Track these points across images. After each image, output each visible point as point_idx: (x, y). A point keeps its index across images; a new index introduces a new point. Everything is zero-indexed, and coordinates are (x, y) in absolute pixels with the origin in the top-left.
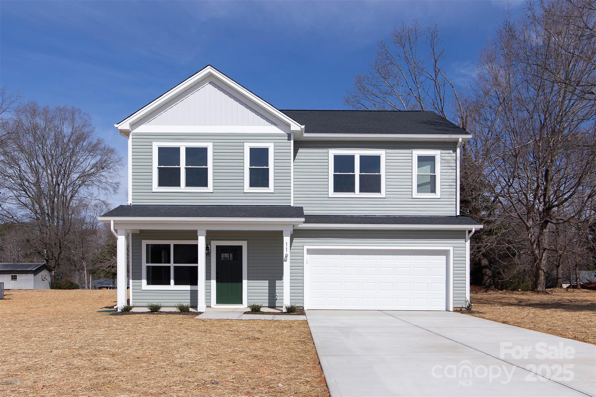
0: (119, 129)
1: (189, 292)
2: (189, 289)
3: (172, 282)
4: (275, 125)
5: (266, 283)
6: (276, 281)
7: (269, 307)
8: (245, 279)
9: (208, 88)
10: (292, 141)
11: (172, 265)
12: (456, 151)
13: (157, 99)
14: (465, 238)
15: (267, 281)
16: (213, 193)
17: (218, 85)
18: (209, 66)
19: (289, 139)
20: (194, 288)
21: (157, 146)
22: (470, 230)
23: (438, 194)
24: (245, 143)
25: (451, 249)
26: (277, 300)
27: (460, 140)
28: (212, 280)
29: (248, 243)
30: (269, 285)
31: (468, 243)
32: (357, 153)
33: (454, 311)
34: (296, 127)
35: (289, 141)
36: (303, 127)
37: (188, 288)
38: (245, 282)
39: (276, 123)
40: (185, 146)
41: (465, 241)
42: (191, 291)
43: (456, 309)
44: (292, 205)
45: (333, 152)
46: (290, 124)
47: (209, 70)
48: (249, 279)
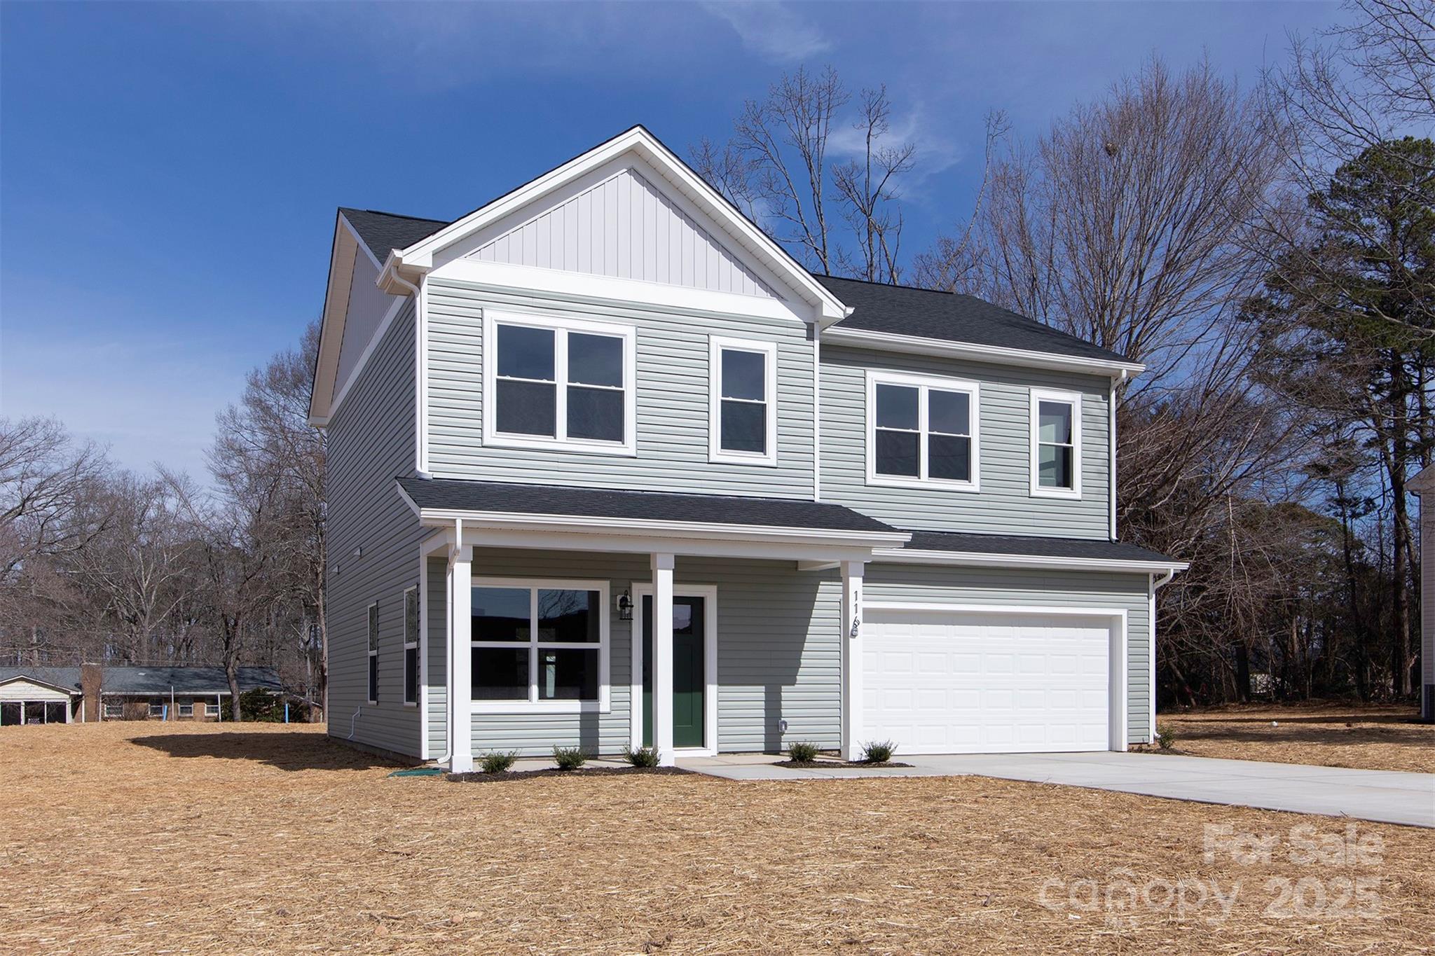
0: (404, 262)
1: (578, 717)
2: (579, 710)
3: (534, 690)
4: (780, 298)
5: (757, 693)
6: (783, 687)
7: (766, 753)
8: (712, 683)
9: (624, 181)
10: (817, 343)
11: (534, 645)
12: (1107, 397)
13: (507, 194)
14: (1147, 590)
15: (763, 688)
16: (636, 458)
17: (650, 180)
18: (638, 129)
19: (810, 337)
20: (590, 706)
21: (496, 321)
22: (1163, 572)
23: (1076, 492)
24: (712, 337)
25: (1123, 613)
26: (783, 733)
27: (1124, 374)
28: (635, 684)
29: (719, 591)
30: (766, 697)
31: (1153, 602)
32: (925, 384)
33: (1129, 751)
34: (833, 308)
35: (810, 343)
36: (850, 311)
37: (574, 706)
38: (712, 691)
39: (784, 296)
40: (567, 329)
41: (1148, 597)
42: (582, 714)
43: (1131, 746)
44: (817, 500)
45: (878, 376)
46: (822, 301)
47: (635, 137)
48: (721, 682)
